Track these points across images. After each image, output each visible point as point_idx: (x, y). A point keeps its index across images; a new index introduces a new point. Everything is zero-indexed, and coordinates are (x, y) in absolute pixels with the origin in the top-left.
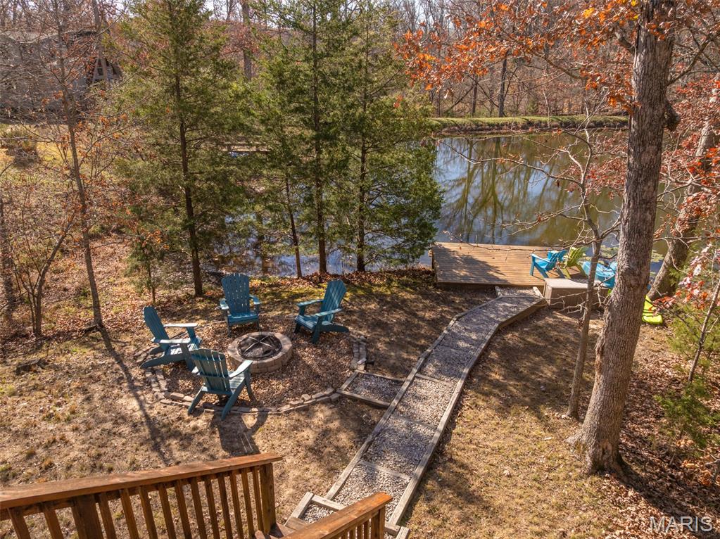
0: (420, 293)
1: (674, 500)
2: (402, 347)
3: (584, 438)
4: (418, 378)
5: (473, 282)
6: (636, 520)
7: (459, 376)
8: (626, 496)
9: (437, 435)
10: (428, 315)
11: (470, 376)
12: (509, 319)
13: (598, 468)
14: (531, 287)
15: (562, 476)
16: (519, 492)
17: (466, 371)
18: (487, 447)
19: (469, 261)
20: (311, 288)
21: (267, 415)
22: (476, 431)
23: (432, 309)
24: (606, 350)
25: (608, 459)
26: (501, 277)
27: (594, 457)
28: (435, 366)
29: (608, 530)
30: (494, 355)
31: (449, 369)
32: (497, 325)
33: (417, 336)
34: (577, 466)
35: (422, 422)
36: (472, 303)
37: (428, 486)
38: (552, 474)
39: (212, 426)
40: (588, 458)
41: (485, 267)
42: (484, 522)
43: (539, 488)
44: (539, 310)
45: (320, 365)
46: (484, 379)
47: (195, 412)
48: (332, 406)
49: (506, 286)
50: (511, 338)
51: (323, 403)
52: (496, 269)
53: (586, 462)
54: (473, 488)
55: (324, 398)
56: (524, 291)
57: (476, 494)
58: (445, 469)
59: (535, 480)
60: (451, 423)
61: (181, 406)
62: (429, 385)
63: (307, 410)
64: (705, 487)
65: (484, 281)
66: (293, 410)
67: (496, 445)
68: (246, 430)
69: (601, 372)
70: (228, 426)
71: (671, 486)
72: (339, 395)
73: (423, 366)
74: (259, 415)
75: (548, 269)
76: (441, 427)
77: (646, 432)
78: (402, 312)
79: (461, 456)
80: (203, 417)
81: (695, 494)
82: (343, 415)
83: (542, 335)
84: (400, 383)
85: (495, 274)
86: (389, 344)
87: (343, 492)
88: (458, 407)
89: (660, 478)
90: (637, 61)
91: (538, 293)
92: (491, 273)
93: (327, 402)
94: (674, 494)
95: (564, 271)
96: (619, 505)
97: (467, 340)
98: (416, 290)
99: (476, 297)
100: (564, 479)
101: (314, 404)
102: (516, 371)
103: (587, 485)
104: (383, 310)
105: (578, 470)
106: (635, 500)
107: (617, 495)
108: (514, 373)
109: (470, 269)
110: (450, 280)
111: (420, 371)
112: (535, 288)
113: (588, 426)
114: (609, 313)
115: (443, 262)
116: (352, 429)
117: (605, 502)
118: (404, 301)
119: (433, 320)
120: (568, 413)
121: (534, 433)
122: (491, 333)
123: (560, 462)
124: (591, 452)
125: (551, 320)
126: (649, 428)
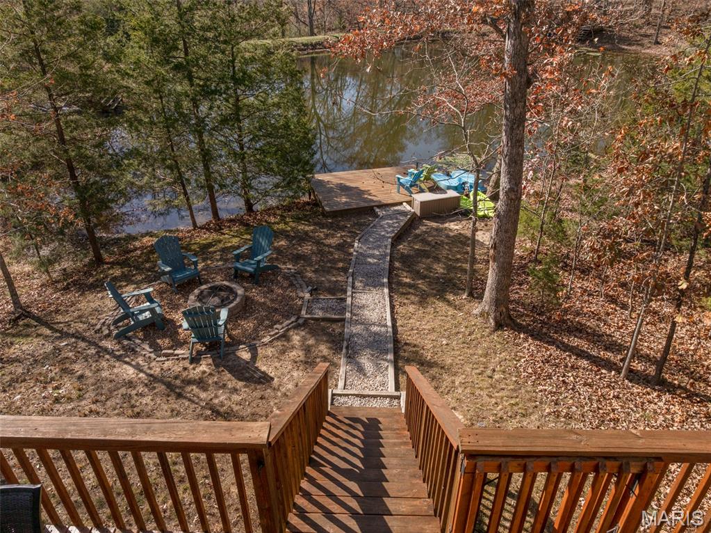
0: (315, 224)
1: (546, 334)
2: (328, 272)
3: (487, 308)
4: (355, 293)
5: (355, 207)
6: (530, 350)
7: (383, 285)
8: (520, 338)
9: (390, 330)
10: (333, 241)
11: (390, 283)
12: (396, 234)
13: (499, 326)
14: (401, 204)
15: (479, 336)
16: (458, 353)
17: (385, 280)
18: (424, 329)
19: (344, 189)
20: (215, 236)
21: (256, 347)
22: (411, 321)
23: (333, 236)
24: (497, 245)
25: (504, 318)
26: (375, 199)
27: (495, 319)
28: (361, 282)
29: (517, 361)
30: (397, 264)
31: (372, 281)
32: (390, 240)
33: (335, 261)
34: (486, 328)
35: (374, 324)
36: (361, 226)
37: (400, 364)
38: (473, 337)
39: (217, 366)
40: (492, 321)
41: (359, 193)
42: (445, 376)
43: (468, 347)
44: (414, 221)
45: (272, 300)
46: (400, 284)
47: (195, 360)
48: (302, 328)
49: (383, 206)
50: (403, 248)
51: (295, 328)
52: (367, 192)
53: (491, 324)
54: (429, 357)
55: (293, 325)
56: (396, 208)
57: (432, 361)
58: (405, 351)
59: (464, 343)
60: (394, 320)
61: (178, 359)
62: (365, 296)
63: (285, 337)
64: (560, 322)
65: (363, 204)
66: (274, 339)
67: (430, 327)
68: (247, 363)
69: (494, 261)
70: (230, 363)
71: (542, 326)
72: (304, 319)
73: (353, 283)
74: (250, 350)
75: (411, 186)
76: (389, 324)
77: (517, 296)
78: (310, 243)
79: (410, 340)
80: (203, 362)
81: (556, 327)
82: (313, 332)
83: (424, 241)
84: (344, 300)
85: (370, 197)
86: (316, 271)
87: (348, 383)
88: (392, 307)
89: (534, 323)
90: (508, 44)
91: (408, 208)
92: (366, 196)
93: (297, 327)
94: (544, 330)
95: (423, 186)
96: (518, 345)
97: (372, 256)
98: (309, 222)
99: (361, 219)
100: (481, 338)
101: (288, 330)
102: (418, 272)
103: (495, 338)
104: (294, 245)
105: (487, 330)
106: (526, 340)
107: (515, 340)
108: (418, 275)
109: (347, 196)
110: (335, 208)
111: (353, 287)
112: (404, 204)
113: (489, 299)
114: (498, 220)
115: (323, 192)
116: (327, 341)
117: (509, 345)
118: (306, 233)
119: (339, 245)
120: (466, 294)
121: (450, 313)
122: (389, 247)
123: (474, 327)
124: (492, 316)
125: (424, 228)
126: (517, 293)
